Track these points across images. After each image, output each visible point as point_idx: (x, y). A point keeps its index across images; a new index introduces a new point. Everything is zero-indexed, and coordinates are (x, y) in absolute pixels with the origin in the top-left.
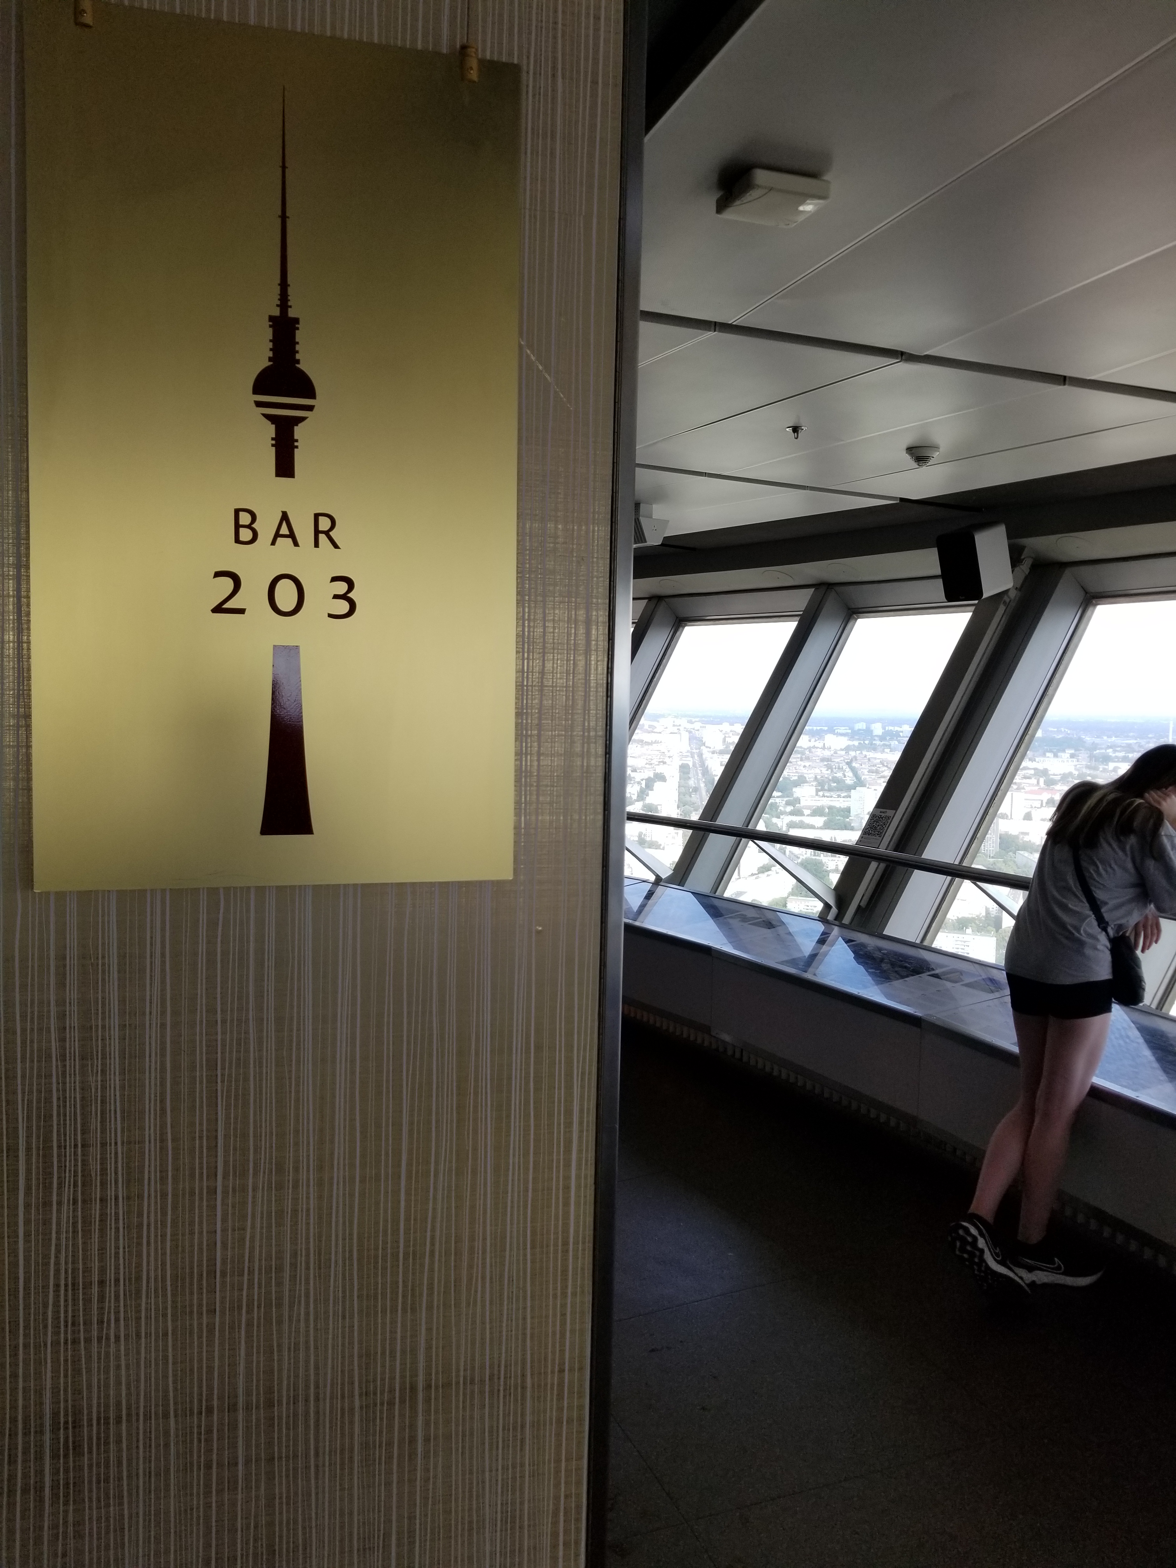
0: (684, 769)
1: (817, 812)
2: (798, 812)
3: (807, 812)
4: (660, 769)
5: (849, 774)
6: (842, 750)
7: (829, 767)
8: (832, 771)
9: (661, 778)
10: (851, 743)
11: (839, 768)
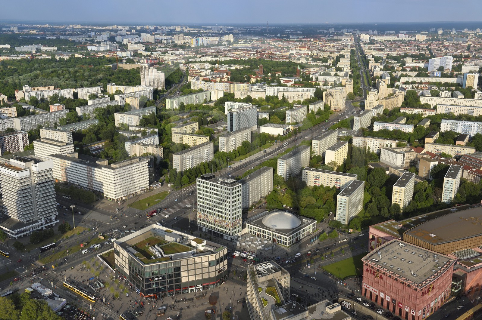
0: (352, 52)
1: (413, 69)
2: (404, 70)
3: (408, 69)
4: (342, 52)
5: (428, 52)
6: (424, 41)
7: (418, 49)
8: (419, 51)
9: (343, 56)
10: (428, 38)
11: (423, 49)
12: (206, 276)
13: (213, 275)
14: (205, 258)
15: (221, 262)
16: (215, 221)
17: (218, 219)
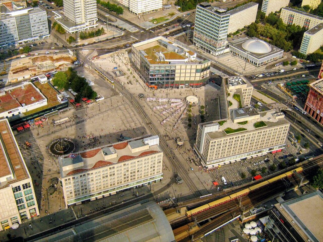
12: (192, 79)
13: (198, 79)
14: (194, 67)
15: (205, 70)
16: (206, 40)
17: (209, 39)
